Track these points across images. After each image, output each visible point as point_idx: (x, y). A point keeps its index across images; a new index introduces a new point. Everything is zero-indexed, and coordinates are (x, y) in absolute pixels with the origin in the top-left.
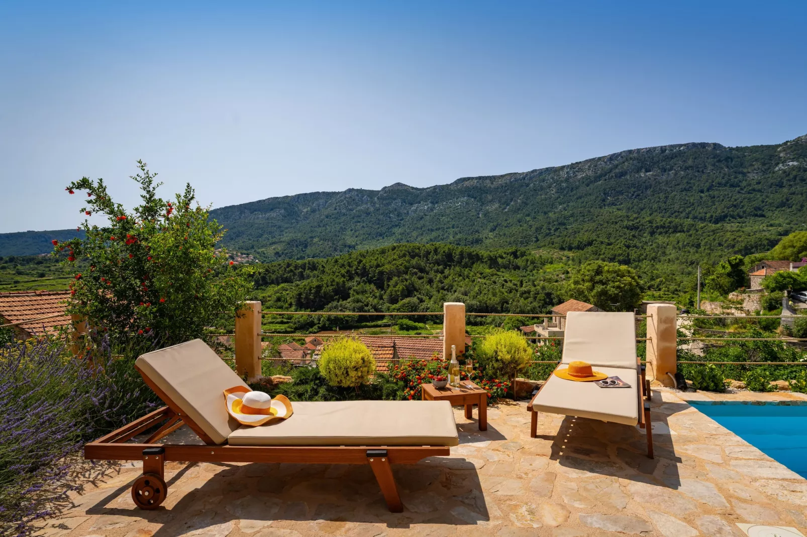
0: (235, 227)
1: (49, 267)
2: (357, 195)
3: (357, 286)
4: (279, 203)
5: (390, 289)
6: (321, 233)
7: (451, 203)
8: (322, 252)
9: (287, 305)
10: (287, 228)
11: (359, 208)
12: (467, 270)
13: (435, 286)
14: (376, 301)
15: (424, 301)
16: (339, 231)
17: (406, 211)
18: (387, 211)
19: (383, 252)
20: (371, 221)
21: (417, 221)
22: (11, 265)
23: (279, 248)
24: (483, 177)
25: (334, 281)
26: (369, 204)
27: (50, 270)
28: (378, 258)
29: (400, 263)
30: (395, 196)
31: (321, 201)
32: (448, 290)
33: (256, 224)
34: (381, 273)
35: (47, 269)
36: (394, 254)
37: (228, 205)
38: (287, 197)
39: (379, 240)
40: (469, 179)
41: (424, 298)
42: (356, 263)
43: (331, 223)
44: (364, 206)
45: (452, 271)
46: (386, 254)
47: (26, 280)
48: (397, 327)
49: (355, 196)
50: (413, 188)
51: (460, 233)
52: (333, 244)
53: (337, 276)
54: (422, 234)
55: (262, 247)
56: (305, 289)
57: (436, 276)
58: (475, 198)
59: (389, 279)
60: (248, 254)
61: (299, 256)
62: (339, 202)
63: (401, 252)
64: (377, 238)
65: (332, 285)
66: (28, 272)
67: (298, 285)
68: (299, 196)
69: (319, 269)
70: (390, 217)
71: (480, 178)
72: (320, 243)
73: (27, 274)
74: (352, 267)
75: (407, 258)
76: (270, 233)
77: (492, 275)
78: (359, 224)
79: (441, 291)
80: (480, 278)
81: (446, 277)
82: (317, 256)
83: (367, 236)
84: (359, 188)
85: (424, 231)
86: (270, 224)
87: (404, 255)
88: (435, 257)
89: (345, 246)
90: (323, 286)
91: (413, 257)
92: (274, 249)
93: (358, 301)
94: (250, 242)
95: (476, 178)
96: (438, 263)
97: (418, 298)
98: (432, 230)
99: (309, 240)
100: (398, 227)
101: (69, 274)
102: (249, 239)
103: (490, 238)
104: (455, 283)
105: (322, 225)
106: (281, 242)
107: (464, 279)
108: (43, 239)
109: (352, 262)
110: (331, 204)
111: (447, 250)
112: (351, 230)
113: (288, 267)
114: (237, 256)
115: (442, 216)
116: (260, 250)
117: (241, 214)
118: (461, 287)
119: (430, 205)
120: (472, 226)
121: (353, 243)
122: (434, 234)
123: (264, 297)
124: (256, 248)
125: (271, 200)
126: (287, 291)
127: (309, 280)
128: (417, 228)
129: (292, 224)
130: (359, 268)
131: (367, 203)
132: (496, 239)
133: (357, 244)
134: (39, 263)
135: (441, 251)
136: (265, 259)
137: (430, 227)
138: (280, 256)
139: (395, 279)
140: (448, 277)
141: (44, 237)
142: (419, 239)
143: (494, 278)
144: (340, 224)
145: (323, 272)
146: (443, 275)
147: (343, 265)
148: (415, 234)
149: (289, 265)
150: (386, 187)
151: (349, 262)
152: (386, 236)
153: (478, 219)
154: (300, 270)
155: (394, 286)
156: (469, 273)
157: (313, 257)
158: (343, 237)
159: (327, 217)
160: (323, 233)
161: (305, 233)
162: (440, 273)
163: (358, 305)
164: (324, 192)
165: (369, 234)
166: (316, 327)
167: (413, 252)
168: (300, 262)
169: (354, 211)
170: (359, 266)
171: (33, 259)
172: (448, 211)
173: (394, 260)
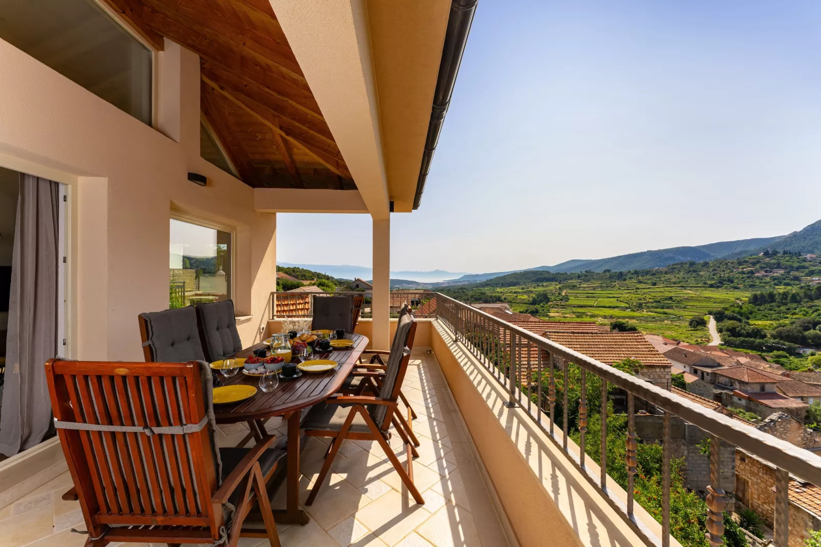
1: (660, 278)
22: (635, 276)
27: (660, 280)
35: (658, 279)
47: (644, 287)
66: (645, 281)
73: (645, 283)
101: (675, 283)
108: (658, 256)
134: (653, 274)
141: (658, 255)
171: (650, 271)
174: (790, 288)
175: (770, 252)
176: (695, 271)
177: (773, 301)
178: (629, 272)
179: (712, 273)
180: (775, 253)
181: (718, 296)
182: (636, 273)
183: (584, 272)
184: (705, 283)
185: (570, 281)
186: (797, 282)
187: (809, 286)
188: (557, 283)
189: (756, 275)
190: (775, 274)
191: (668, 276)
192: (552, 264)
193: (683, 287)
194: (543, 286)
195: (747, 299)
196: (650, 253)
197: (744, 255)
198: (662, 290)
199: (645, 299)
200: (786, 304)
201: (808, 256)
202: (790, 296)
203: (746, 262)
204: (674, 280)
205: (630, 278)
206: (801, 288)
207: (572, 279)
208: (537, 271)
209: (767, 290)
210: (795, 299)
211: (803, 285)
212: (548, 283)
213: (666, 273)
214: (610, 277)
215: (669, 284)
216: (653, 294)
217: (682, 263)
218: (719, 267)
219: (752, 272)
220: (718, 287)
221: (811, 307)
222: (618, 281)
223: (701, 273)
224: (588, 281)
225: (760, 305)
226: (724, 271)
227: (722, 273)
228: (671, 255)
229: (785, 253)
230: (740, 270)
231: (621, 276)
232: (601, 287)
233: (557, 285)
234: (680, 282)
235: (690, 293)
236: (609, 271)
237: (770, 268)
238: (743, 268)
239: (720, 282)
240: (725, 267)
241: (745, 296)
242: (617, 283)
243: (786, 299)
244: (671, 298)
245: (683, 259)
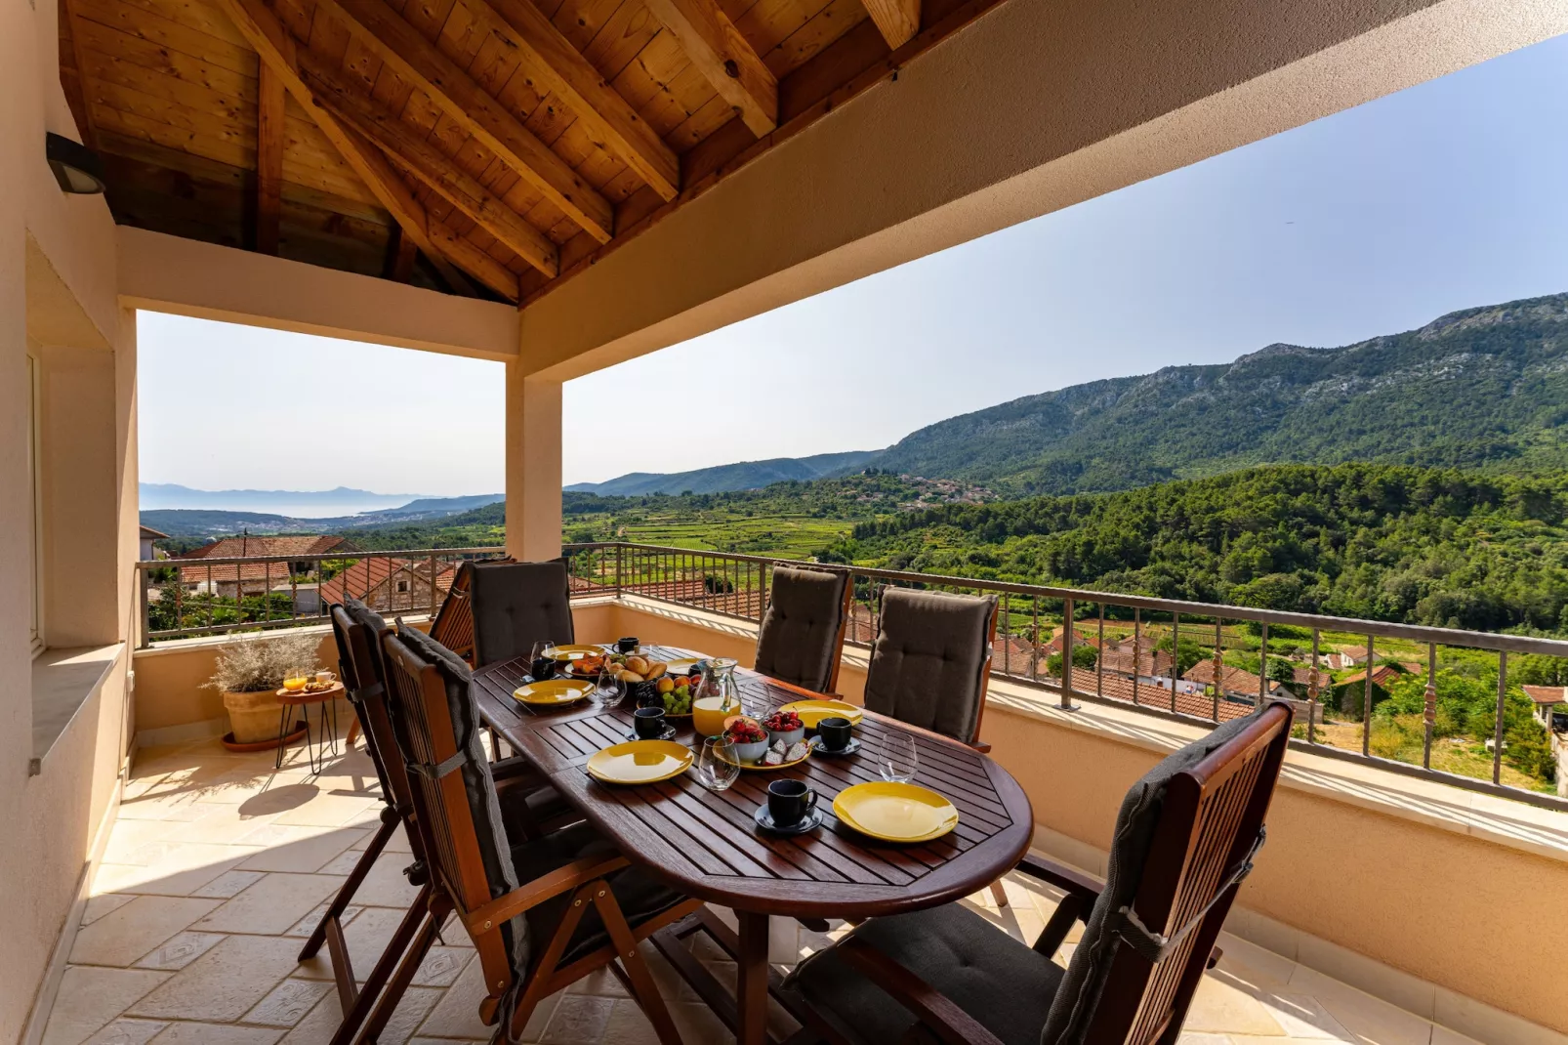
0: (967, 446)
1: (757, 504)
2: (1182, 378)
3: (1163, 544)
4: (1035, 405)
5: (1233, 554)
6: (1107, 448)
7: (1418, 370)
8: (1106, 481)
9: (1033, 570)
10: (1048, 443)
11: (1184, 400)
12: (1445, 520)
13: (1348, 553)
14: (1200, 575)
15: (1316, 583)
16: (1141, 444)
17: (1291, 398)
18: (1246, 401)
19: (1225, 483)
20: (1208, 423)
21: (1320, 415)
22: (725, 501)
23: (1032, 476)
24: (1528, 301)
25: (1117, 534)
26: (1206, 391)
27: (757, 508)
28: (1211, 495)
29: (1261, 505)
30: (1267, 371)
31: (1108, 396)
32: (1385, 563)
33: (998, 440)
34: (1218, 523)
35: (755, 507)
36: (1251, 486)
37: (958, 415)
38: (1049, 393)
39: (1224, 457)
40: (1479, 311)
41: (1317, 575)
42: (1164, 504)
43: (1127, 431)
44: (1198, 395)
45: (1401, 522)
46: (1231, 488)
48: (1244, 628)
49: (1179, 380)
50: (1312, 350)
51: (1443, 433)
52: (1128, 466)
53: (1124, 527)
54: (1333, 441)
55: (1006, 474)
56: (1065, 546)
57: (1354, 533)
58: (1497, 353)
59: (1234, 535)
60: (983, 486)
61: (1064, 488)
62: (1143, 393)
63: (1267, 482)
64: (1221, 454)
65: (1113, 543)
66: (739, 509)
67: (1055, 539)
68: (1068, 391)
69: (1094, 513)
70: (1254, 412)
71: (1516, 304)
72: (1103, 466)
73: (738, 513)
74: (1155, 511)
75: (1279, 496)
76: (1019, 453)
77: (1533, 535)
78: (1182, 429)
79: (1364, 564)
80: (1489, 540)
81: (1382, 535)
82: (1097, 488)
83: (1198, 450)
84: (1186, 364)
85: (1338, 435)
86: (1020, 439)
87: (1275, 490)
88: (1355, 492)
89: (1151, 470)
90: (1096, 544)
91: (1296, 493)
92: (1024, 478)
93: (1163, 572)
94: (988, 467)
95: (1503, 307)
96: (1364, 503)
97: (1302, 576)
98: (1362, 432)
99: (1083, 462)
100: (1270, 432)
101: (774, 512)
102: (988, 464)
103: (1541, 444)
104: (1405, 549)
105: (1108, 435)
106: (1035, 466)
107: (1438, 542)
109: (1156, 501)
110: (1128, 399)
111: (1388, 476)
112: (1167, 441)
113: (1041, 509)
114: (967, 489)
115: (1392, 400)
116: (1002, 480)
117: (976, 426)
118: (1424, 558)
119: (1356, 381)
120: (1482, 415)
121: (1169, 465)
122: (1365, 440)
123: (998, 555)
124: (995, 477)
125: (1022, 401)
126: (1035, 546)
127: (1075, 532)
128: (1321, 430)
129: (1056, 436)
130: (1169, 513)
131: (1202, 390)
132: (1563, 446)
133: (1176, 467)
134: (749, 499)
135: (1371, 481)
136: (1008, 493)
137: (1354, 427)
138: (1033, 489)
139: (1247, 535)
140: (1386, 536)
142: (1322, 453)
143: (1536, 542)
144: (1143, 431)
145: (1100, 517)
146: (1375, 530)
147: (1139, 508)
148: (1314, 441)
149: (1043, 505)
150: (1246, 356)
151: (1150, 502)
152: (1244, 449)
153: (1506, 400)
154: (1062, 514)
155: (1245, 549)
156: (1455, 529)
157: (1090, 490)
158: (1150, 453)
159: (1119, 420)
160: (1111, 450)
161: (1077, 450)
162: (1366, 525)
163: (1161, 579)
164: (1114, 380)
165: (1205, 447)
166: (1080, 610)
167: (1296, 483)
168: (1062, 500)
169: (1173, 407)
170: (1169, 509)
171: (744, 494)
172: (1407, 389)
173: (1250, 498)
174: (887, 516)
175: (872, 471)
176: (797, 495)
177: (874, 534)
178: (718, 495)
179: (816, 497)
180: (876, 471)
181: (822, 530)
182: (727, 496)
183: (652, 495)
184: (808, 512)
185: (629, 511)
186: (894, 509)
187: (903, 513)
188: (609, 515)
189: (859, 499)
190: (876, 499)
191: (766, 502)
192: (599, 481)
193: (783, 517)
194: (583, 520)
195: (850, 532)
196: (743, 465)
197: (847, 473)
198: (759, 522)
199: (738, 537)
200: (884, 537)
201: (904, 477)
202: (889, 526)
203: (849, 482)
204: (773, 508)
205: (719, 505)
206: (897, 516)
207: (632, 506)
208: (573, 493)
209: (868, 521)
210: (893, 531)
211: (898, 512)
212: (593, 515)
213: (764, 497)
214: (692, 504)
215: (768, 513)
216: (748, 529)
217: (783, 482)
218: (822, 489)
219: (854, 497)
220: (824, 516)
221: (905, 540)
222: (702, 510)
223: (804, 497)
224: (659, 509)
225: (863, 539)
226: (827, 494)
227: (826, 497)
228: (769, 470)
229: (884, 472)
230: (843, 494)
231: (706, 502)
232: (679, 520)
233: (608, 518)
234: (780, 510)
235: (791, 526)
236: (689, 493)
237: (870, 491)
238: (847, 491)
239: (825, 511)
240: (828, 488)
241: (848, 527)
242: (701, 514)
243: (885, 531)
244: (770, 535)
245: (783, 477)
